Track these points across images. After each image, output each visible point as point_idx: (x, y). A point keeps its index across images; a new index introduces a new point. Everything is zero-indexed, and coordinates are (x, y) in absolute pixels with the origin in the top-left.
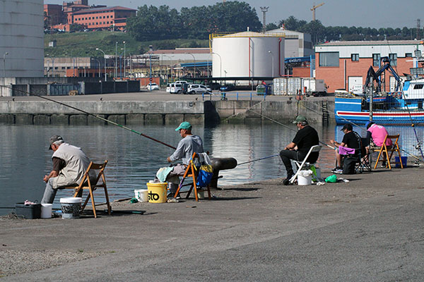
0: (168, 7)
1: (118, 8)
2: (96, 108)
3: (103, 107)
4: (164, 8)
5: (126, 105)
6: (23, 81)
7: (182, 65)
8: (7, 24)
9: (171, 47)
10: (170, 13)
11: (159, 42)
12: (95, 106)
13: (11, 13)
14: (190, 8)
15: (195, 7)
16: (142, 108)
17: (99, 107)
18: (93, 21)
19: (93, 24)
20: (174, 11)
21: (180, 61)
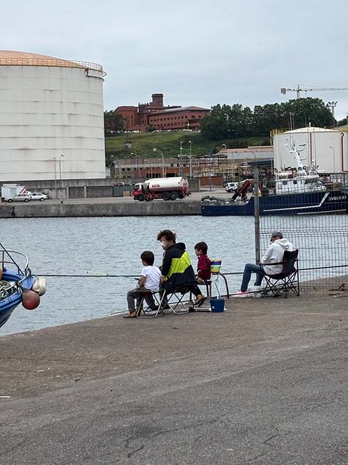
0: (241, 105)
1: (192, 109)
2: (146, 209)
3: (152, 208)
4: (237, 107)
5: (175, 206)
6: (80, 183)
7: (249, 164)
8: (65, 126)
9: (244, 146)
10: (243, 112)
11: (232, 141)
12: (144, 207)
13: (68, 114)
14: (262, 106)
15: (268, 105)
16: (191, 208)
17: (148, 208)
18: (168, 122)
19: (169, 125)
20: (247, 109)
21: (247, 160)
